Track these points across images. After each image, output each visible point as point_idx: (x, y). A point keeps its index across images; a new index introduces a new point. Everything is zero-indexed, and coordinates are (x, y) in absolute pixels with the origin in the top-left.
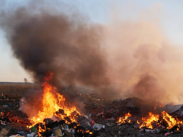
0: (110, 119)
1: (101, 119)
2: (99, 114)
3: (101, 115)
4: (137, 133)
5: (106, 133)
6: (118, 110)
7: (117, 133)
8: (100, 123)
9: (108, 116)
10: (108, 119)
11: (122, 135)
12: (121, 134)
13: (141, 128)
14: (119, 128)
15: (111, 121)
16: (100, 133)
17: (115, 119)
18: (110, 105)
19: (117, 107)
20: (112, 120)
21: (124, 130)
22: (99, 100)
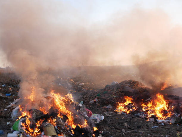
0: (107, 107)
1: (96, 107)
2: (92, 101)
3: (95, 102)
4: (148, 124)
5: (109, 127)
6: (115, 95)
7: (122, 125)
8: (96, 112)
9: (104, 103)
10: (105, 107)
11: (130, 128)
12: (129, 126)
13: (151, 118)
14: (123, 118)
15: (109, 110)
16: (103, 127)
17: (113, 106)
18: (103, 90)
19: (113, 92)
20: (109, 108)
21: (130, 121)
22: (84, 84)
